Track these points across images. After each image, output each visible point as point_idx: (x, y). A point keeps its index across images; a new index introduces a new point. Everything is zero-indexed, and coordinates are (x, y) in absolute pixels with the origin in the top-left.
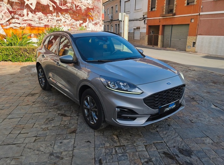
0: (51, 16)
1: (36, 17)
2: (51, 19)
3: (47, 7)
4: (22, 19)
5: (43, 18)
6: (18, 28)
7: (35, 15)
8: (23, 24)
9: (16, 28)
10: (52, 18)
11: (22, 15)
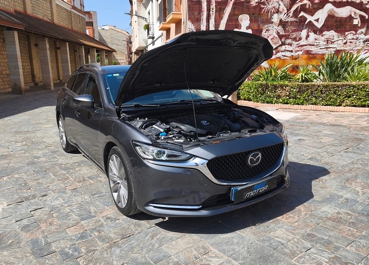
0: (354, 35)
1: (323, 38)
2: (353, 39)
3: (349, 19)
4: (297, 45)
5: (336, 39)
6: (288, 58)
7: (320, 36)
8: (296, 52)
9: (285, 58)
10: (355, 37)
11: (298, 38)
